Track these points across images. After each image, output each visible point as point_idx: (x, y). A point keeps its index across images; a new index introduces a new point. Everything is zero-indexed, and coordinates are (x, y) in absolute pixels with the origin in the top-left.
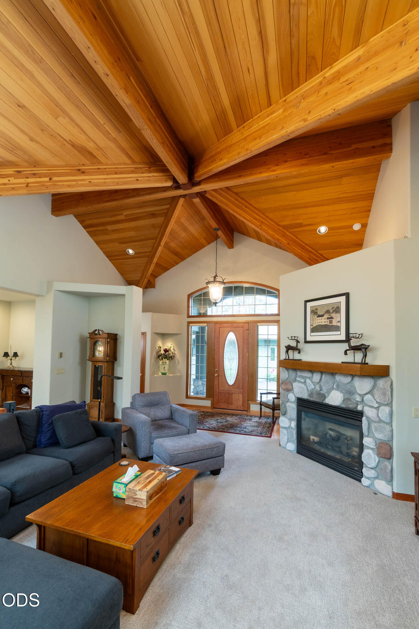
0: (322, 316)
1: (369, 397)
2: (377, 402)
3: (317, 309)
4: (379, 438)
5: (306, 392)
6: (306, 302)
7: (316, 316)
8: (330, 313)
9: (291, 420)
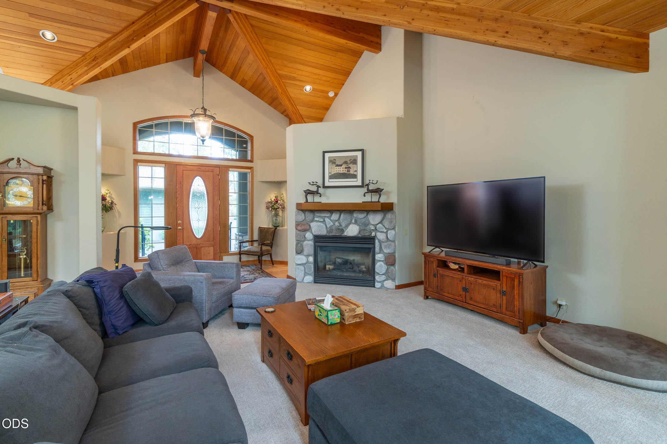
0: (341, 165)
1: (380, 225)
2: (386, 228)
3: (335, 160)
4: (388, 252)
5: (325, 229)
6: (324, 152)
7: (334, 166)
8: (348, 164)
9: (308, 256)
